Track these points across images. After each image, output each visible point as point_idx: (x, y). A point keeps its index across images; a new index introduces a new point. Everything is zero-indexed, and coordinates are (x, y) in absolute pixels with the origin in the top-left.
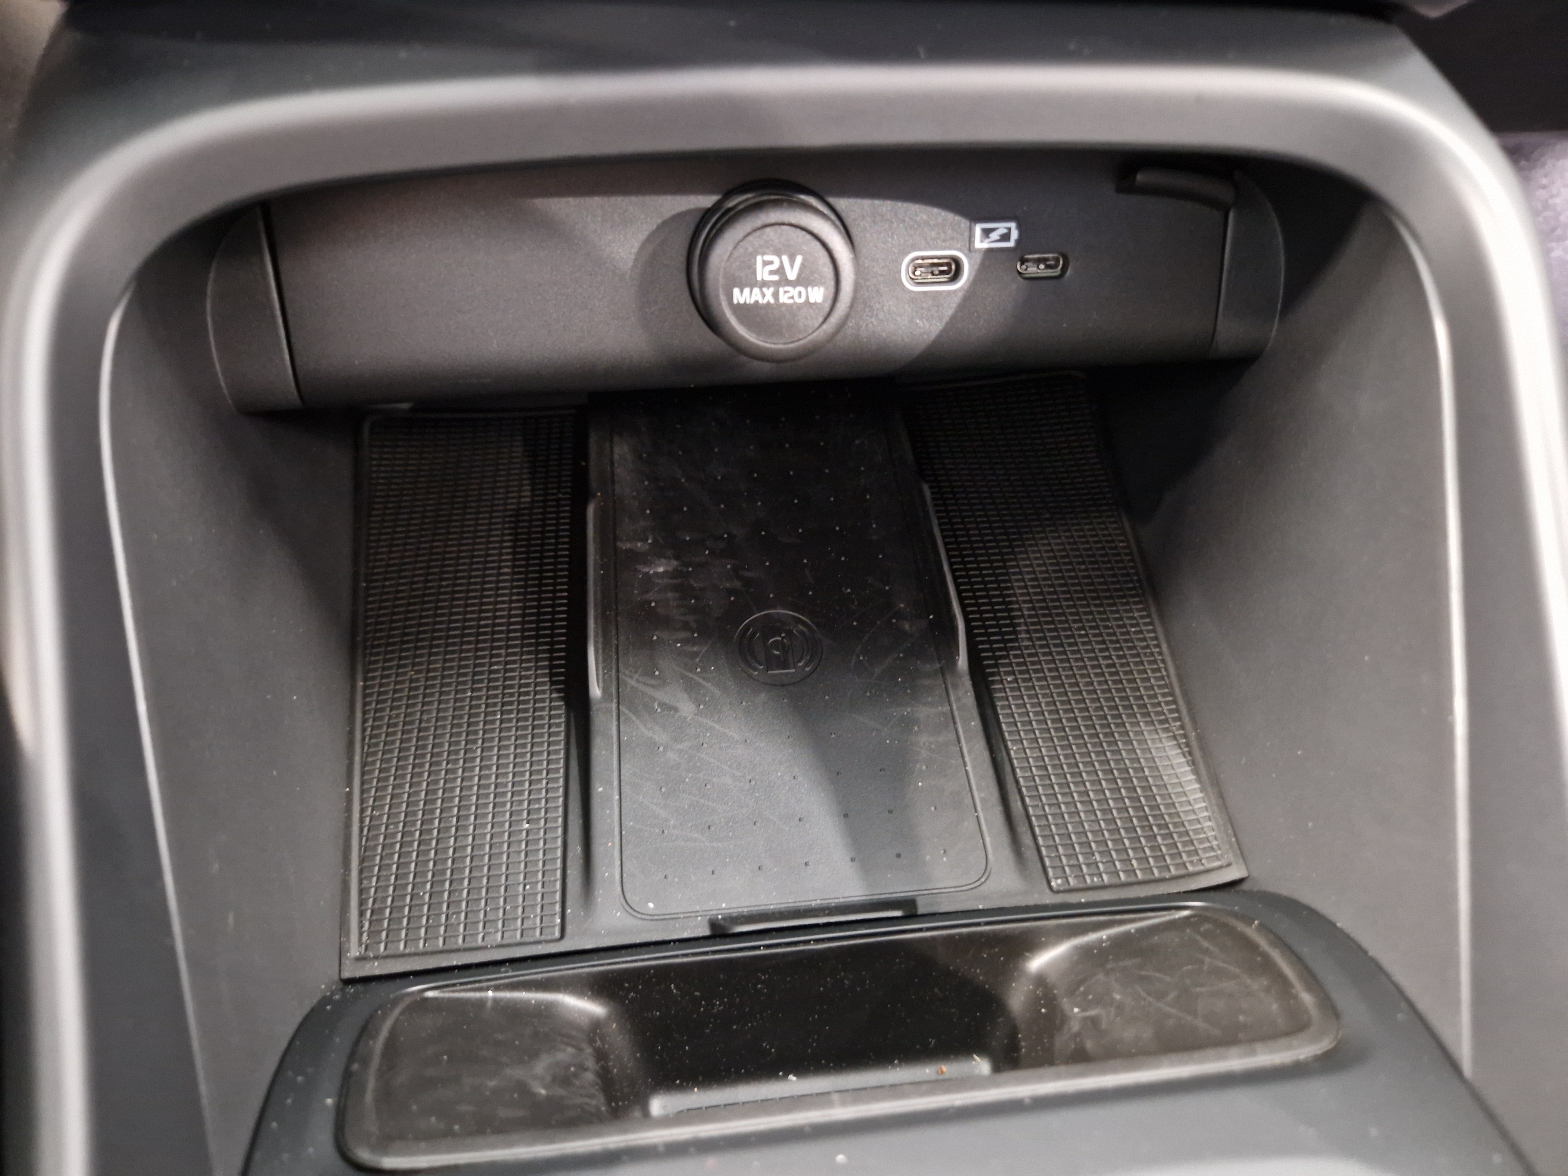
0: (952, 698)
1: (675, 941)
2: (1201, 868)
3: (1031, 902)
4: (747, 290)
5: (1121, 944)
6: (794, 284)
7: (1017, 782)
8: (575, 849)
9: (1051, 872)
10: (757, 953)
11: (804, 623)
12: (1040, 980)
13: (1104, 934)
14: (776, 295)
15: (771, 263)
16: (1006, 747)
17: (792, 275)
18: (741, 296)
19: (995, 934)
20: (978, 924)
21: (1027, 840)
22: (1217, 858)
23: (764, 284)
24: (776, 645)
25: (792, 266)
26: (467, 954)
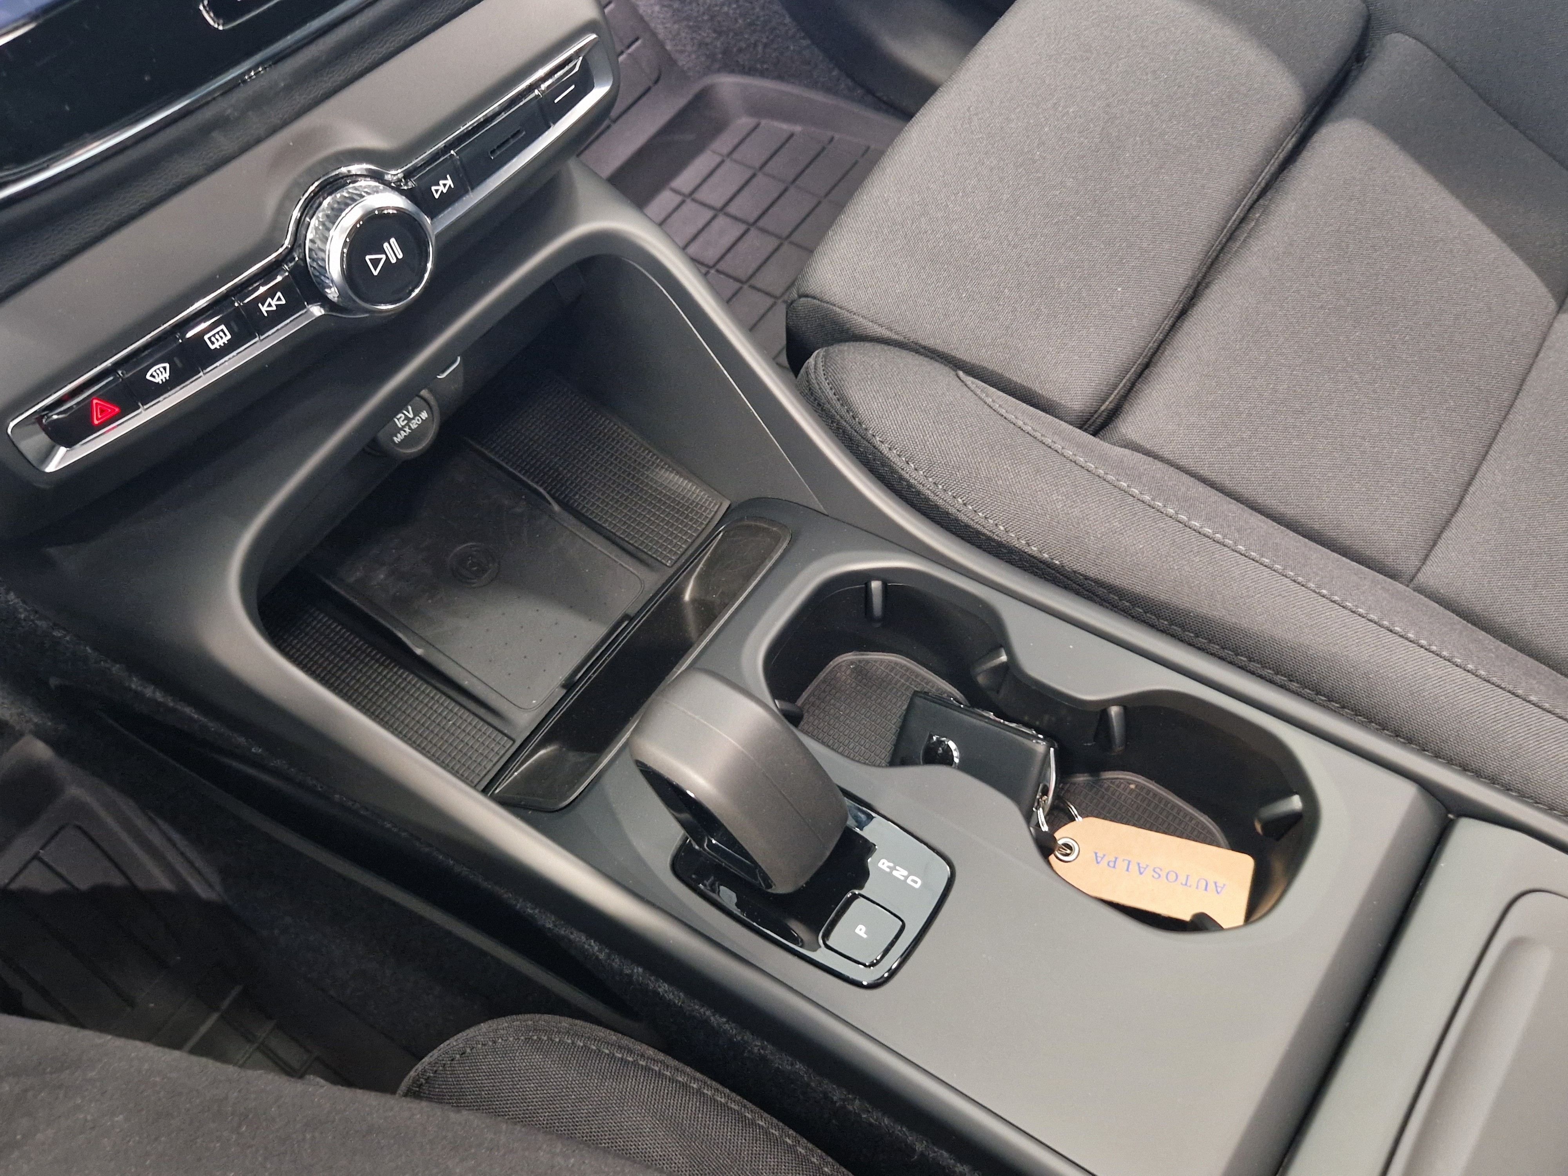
0: (565, 525)
1: (556, 705)
2: (713, 513)
3: (666, 577)
4: (399, 435)
5: (710, 564)
6: (413, 419)
7: (620, 538)
8: (482, 712)
9: (664, 561)
10: (607, 662)
11: (474, 546)
12: (693, 600)
13: (701, 566)
14: (410, 428)
15: (401, 417)
16: (603, 527)
17: (411, 416)
18: (397, 439)
19: (666, 598)
20: (658, 600)
21: (645, 557)
22: (715, 504)
23: (404, 427)
24: (472, 565)
25: (409, 412)
26: (487, 777)
